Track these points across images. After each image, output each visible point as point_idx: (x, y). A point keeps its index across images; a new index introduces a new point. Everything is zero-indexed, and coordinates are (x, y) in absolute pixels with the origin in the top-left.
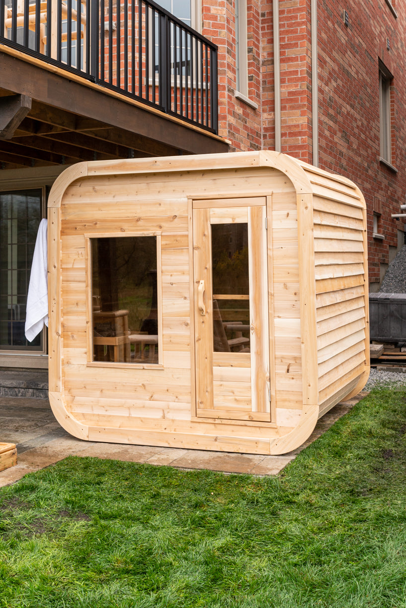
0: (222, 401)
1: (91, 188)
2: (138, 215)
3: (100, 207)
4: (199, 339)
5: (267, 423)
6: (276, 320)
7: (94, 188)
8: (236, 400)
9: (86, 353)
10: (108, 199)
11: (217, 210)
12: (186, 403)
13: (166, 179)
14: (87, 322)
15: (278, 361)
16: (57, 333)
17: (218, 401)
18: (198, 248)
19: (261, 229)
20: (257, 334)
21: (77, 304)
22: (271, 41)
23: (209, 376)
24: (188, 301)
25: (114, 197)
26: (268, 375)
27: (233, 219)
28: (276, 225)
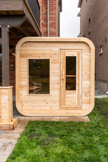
0: (68, 103)
1: (29, 45)
2: (44, 53)
3: (32, 50)
4: (62, 87)
5: (80, 108)
6: (83, 82)
7: (30, 45)
8: (72, 103)
9: (27, 92)
10: (35, 48)
11: (68, 53)
12: (57, 104)
13: (52, 43)
14: (28, 83)
15: (83, 92)
16: (19, 86)
17: (67, 103)
18: (62, 63)
19: (80, 58)
20: (78, 85)
21: (24, 78)
22: (47, 8)
23: (64, 97)
24: (58, 77)
25: (36, 47)
26: (81, 96)
27: (72, 55)
28: (84, 57)
